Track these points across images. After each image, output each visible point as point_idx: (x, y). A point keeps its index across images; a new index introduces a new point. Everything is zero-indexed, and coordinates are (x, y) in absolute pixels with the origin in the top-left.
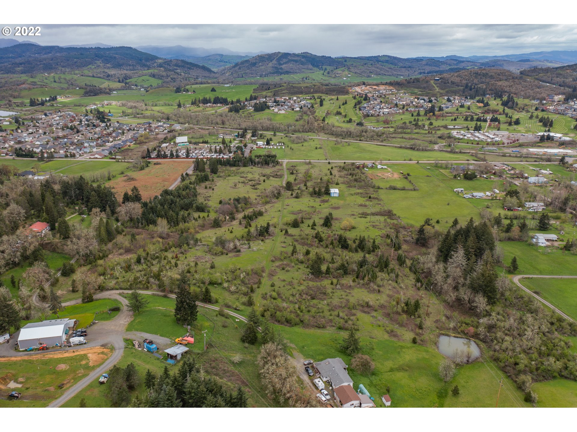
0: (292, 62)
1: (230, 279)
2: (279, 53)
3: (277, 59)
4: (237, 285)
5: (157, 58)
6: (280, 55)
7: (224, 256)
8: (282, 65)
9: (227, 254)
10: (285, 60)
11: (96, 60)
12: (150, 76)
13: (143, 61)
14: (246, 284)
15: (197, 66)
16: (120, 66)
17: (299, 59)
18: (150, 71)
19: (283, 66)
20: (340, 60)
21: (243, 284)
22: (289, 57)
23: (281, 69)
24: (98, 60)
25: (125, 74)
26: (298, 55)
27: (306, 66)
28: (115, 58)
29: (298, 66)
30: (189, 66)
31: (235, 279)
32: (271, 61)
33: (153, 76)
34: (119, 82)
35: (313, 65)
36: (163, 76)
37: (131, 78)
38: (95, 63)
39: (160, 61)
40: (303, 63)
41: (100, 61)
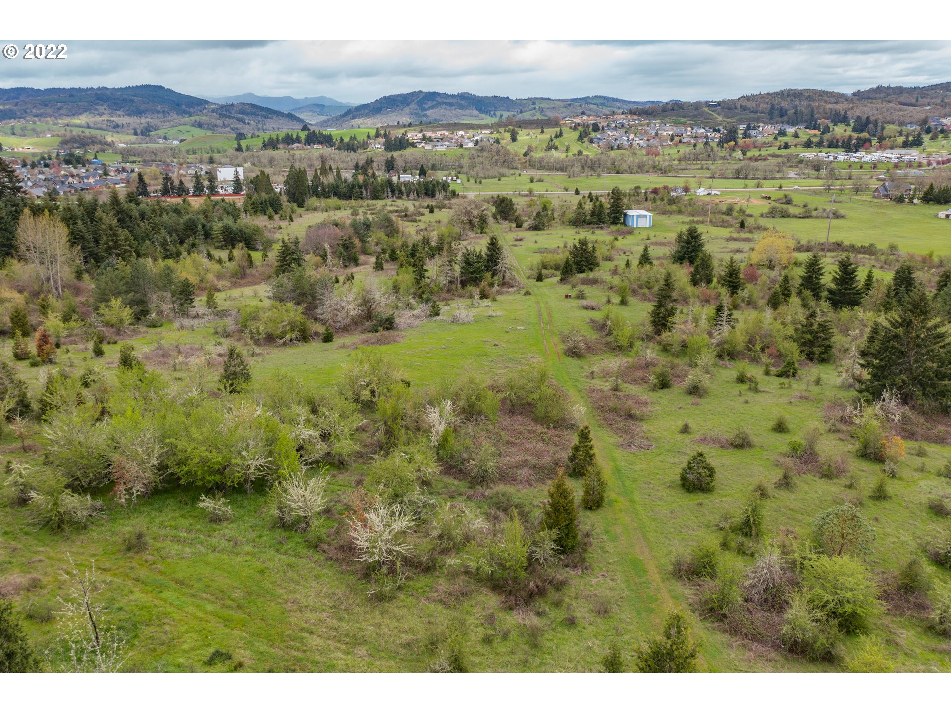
0: (444, 106)
1: (345, 446)
2: (420, 92)
3: (417, 102)
4: (416, 494)
5: (207, 102)
6: (421, 96)
7: (315, 347)
8: (426, 110)
9: (328, 339)
10: (430, 104)
11: (97, 104)
12: (193, 126)
13: (183, 107)
14: (481, 479)
15: (279, 114)
16: (140, 114)
17: (455, 100)
18: (193, 118)
19: (429, 113)
20: (525, 102)
21: (454, 483)
22: (438, 99)
23: (426, 116)
24: (102, 105)
25: (147, 123)
26: (453, 96)
27: (467, 112)
28: (132, 101)
29: (454, 112)
30: (263, 113)
31: (386, 447)
32: (408, 105)
33: (200, 125)
34: (136, 134)
35: (480, 111)
36: (216, 126)
37: (158, 129)
38: (96, 110)
39: (212, 107)
40: (461, 107)
41: (105, 107)
